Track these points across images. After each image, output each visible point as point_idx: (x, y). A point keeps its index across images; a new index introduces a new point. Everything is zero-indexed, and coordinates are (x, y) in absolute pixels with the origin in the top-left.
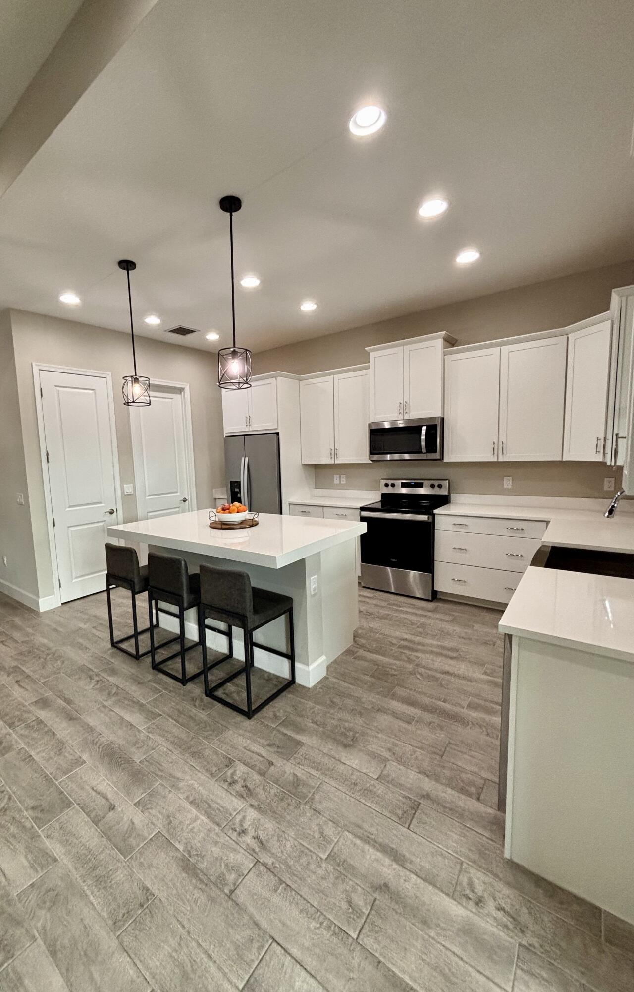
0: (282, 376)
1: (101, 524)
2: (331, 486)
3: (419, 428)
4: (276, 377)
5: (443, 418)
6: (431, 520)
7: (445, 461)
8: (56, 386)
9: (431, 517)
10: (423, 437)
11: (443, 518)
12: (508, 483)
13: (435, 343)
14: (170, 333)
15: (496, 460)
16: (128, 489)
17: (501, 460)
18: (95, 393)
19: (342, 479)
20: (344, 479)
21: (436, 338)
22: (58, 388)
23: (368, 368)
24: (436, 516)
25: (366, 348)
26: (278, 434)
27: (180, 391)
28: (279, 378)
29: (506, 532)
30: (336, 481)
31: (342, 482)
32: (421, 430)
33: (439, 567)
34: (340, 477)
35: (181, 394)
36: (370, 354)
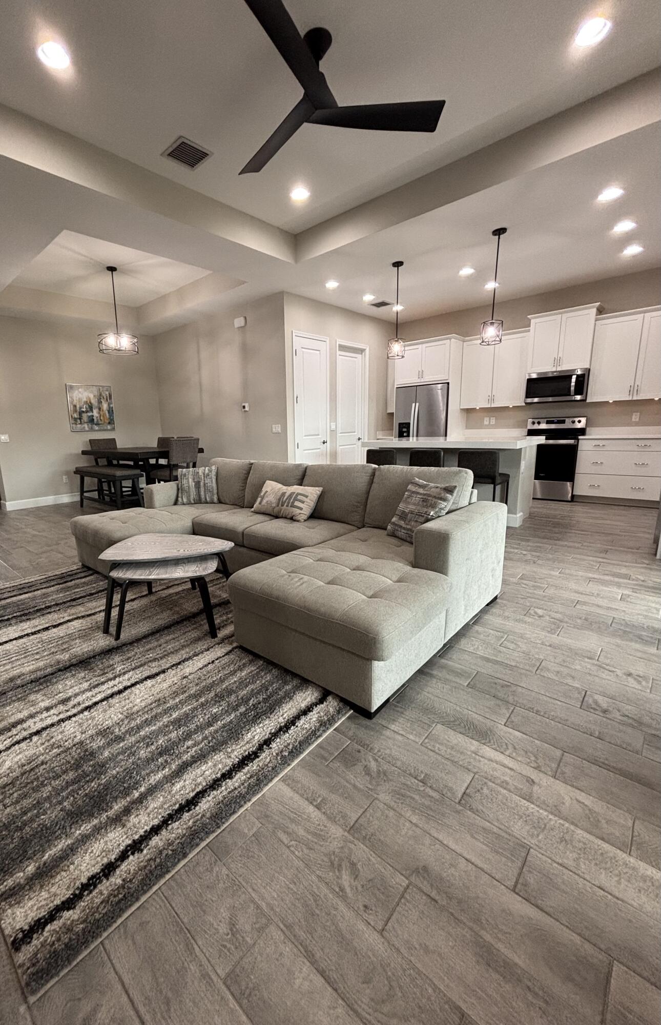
0: (456, 339)
1: (318, 450)
2: (481, 426)
3: (570, 377)
4: (450, 339)
5: (589, 370)
6: (576, 443)
7: (588, 401)
8: (302, 348)
9: (576, 441)
10: (573, 384)
11: (584, 441)
12: (635, 417)
13: (590, 312)
14: (372, 306)
15: (630, 399)
16: (333, 427)
17: (635, 398)
18: (320, 353)
19: (491, 421)
20: (494, 421)
21: (593, 307)
22: (304, 350)
23: (529, 331)
24: (580, 441)
25: (528, 316)
26: (448, 383)
27: (362, 351)
28: (453, 340)
29: (636, 448)
30: (486, 422)
31: (491, 423)
32: (571, 378)
33: (578, 477)
34: (490, 419)
35: (362, 354)
36: (532, 321)
